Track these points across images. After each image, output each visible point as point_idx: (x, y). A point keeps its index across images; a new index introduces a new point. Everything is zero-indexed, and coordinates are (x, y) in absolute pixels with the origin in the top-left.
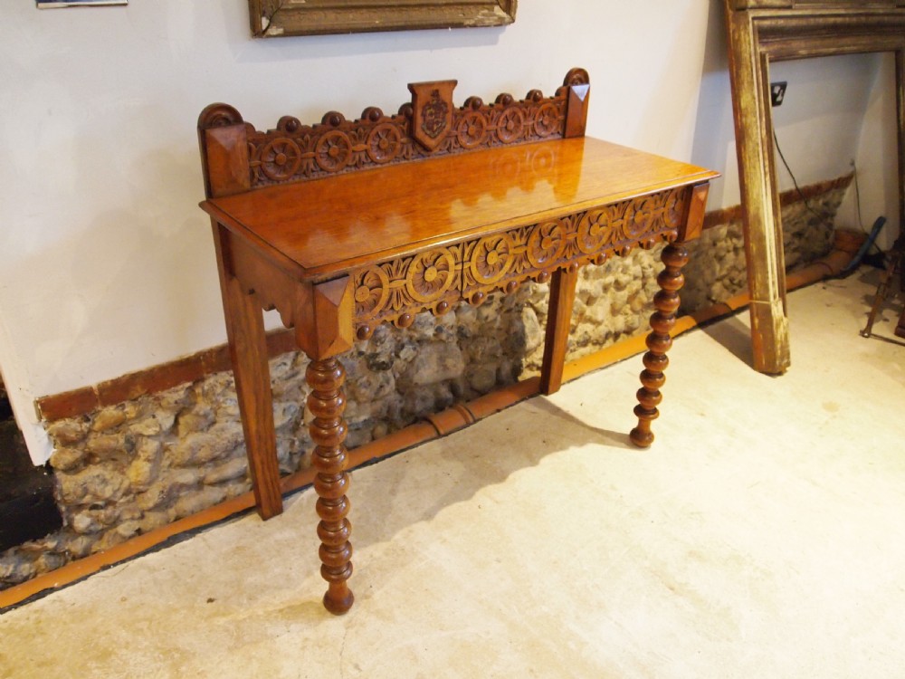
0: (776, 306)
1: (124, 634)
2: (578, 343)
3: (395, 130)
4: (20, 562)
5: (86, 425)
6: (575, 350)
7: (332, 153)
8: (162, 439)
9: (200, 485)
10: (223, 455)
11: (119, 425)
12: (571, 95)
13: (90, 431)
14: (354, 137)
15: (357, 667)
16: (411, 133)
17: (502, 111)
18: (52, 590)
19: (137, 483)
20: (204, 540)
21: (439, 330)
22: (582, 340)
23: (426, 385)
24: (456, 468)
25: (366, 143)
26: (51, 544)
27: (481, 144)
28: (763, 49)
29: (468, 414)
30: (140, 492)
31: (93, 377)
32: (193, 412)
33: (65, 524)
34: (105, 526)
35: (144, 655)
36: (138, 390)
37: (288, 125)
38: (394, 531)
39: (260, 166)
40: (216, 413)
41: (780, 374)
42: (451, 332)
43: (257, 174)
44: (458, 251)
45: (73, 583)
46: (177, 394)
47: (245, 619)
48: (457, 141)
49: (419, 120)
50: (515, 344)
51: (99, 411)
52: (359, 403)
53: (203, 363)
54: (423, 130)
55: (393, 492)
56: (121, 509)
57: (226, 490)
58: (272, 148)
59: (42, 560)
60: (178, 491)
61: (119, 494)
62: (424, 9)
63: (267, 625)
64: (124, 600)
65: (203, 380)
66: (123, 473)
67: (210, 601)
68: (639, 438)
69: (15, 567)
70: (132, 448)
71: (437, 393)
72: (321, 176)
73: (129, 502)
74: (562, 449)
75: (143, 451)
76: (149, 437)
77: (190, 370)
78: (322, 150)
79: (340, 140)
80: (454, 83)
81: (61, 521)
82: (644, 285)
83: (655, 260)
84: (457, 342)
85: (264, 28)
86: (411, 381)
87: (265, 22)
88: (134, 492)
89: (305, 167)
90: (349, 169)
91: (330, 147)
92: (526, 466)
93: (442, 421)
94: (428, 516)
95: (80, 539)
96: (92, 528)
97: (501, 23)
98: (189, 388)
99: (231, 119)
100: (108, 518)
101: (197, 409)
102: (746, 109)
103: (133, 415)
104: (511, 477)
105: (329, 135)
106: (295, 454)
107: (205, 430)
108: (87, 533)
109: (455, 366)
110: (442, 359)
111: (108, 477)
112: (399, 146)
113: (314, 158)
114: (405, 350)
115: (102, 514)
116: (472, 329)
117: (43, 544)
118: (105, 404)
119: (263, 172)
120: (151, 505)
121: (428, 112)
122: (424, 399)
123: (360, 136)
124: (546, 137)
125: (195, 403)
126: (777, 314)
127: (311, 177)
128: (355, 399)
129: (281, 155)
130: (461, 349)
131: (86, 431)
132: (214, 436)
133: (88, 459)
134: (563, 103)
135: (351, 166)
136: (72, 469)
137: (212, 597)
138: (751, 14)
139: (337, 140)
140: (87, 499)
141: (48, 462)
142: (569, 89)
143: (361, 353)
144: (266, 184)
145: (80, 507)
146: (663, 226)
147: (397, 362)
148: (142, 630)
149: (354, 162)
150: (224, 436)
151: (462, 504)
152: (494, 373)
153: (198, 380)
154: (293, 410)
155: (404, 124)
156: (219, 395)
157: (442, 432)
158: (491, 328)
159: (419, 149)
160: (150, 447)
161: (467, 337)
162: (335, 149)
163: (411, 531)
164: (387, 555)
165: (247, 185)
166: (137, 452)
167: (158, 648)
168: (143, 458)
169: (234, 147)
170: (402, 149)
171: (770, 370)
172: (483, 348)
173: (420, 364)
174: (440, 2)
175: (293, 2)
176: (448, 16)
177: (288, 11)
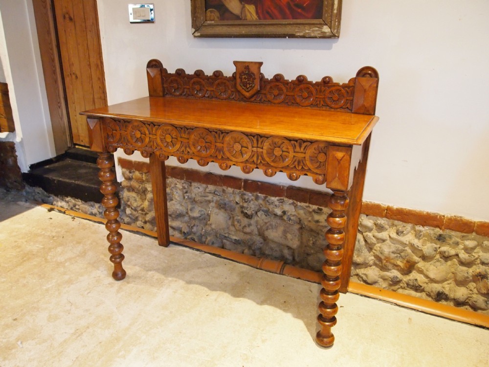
2: (408, 284)
5: (131, 175)
6: (405, 289)
7: (197, 88)
11: (141, 181)
12: (357, 84)
14: (207, 83)
15: (89, 293)
16: (235, 86)
17: (299, 86)
19: (145, 209)
21: (284, 213)
23: (274, 242)
24: (233, 280)
25: (213, 87)
27: (282, 102)
29: (280, 268)
30: (147, 213)
33: (123, 208)
34: (134, 219)
35: (81, 249)
36: (145, 170)
37: (180, 72)
39: (167, 87)
42: (292, 218)
43: (166, 91)
48: (266, 97)
49: (238, 80)
51: (134, 172)
52: (236, 230)
55: (200, 268)
56: (139, 214)
58: (172, 81)
61: (139, 209)
62: (275, 26)
66: (142, 202)
70: (144, 193)
71: (281, 251)
72: (193, 98)
73: (142, 214)
75: (148, 197)
78: (193, 86)
79: (201, 83)
80: (262, 64)
84: (301, 228)
85: (193, 33)
86: (264, 234)
87: (193, 30)
88: (145, 212)
89: (185, 92)
91: (196, 85)
94: (190, 282)
95: (128, 218)
96: (131, 216)
100: (135, 215)
103: (145, 179)
104: (241, 299)
105: (196, 80)
111: (137, 199)
112: (230, 92)
113: (189, 89)
114: (261, 213)
115: (134, 213)
116: (308, 224)
118: (136, 170)
119: (168, 90)
120: (148, 220)
121: (243, 77)
122: (272, 249)
123: (210, 83)
127: (188, 98)
128: (234, 227)
130: (301, 234)
131: (131, 177)
133: (133, 189)
134: (351, 89)
135: (206, 97)
136: (128, 189)
139: (199, 83)
140: (129, 203)
141: (121, 182)
143: (237, 203)
144: (170, 96)
145: (128, 206)
146: (306, 168)
147: (256, 218)
149: (208, 95)
154: (202, 213)
155: (233, 81)
159: (242, 97)
161: (304, 227)
162: (199, 87)
164: (157, 279)
165: (161, 94)
167: (85, 250)
168: (147, 199)
170: (233, 95)
172: (314, 240)
173: (270, 227)
174: (284, 23)
175: (209, 22)
176: (288, 30)
177: (206, 25)
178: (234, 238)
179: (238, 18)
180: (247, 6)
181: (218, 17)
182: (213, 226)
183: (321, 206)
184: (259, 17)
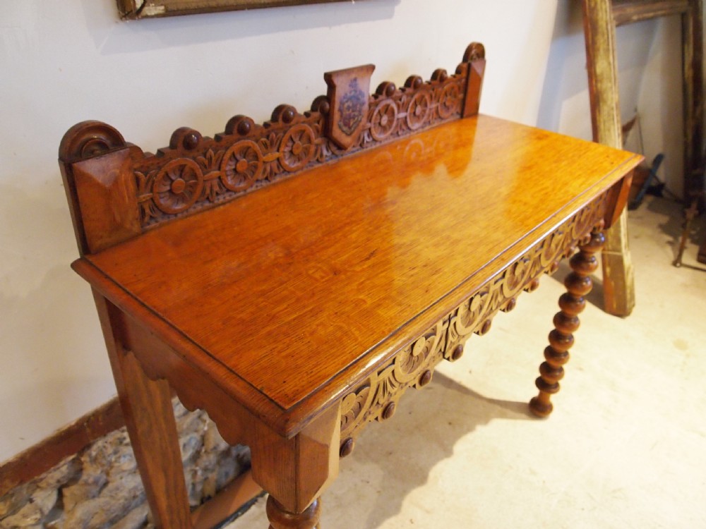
3: (311, 131)
7: (239, 168)
8: (44, 520)
12: (472, 71)
14: (265, 145)
16: (326, 132)
17: (412, 96)
25: (278, 150)
27: (392, 134)
32: (81, 482)
39: (152, 199)
40: (108, 475)
41: (627, 314)
43: (147, 211)
46: (59, 472)
48: (370, 135)
49: (337, 117)
53: (88, 430)
54: (340, 127)
58: (166, 173)
65: (89, 446)
68: (538, 408)
72: (228, 198)
77: (72, 441)
78: (229, 167)
79: (250, 151)
80: (373, 68)
85: (138, 6)
89: (208, 191)
90: (259, 184)
98: (73, 460)
99: (108, 142)
101: (84, 477)
102: (602, 75)
104: (431, 475)
105: (236, 147)
107: (96, 495)
112: (313, 149)
113: (219, 178)
119: (156, 207)
121: (346, 105)
123: (272, 144)
124: (447, 118)
125: (82, 472)
127: (216, 202)
129: (179, 181)
132: (107, 499)
134: (463, 80)
135: (261, 181)
139: (245, 152)
142: (469, 66)
144: (161, 221)
149: (265, 176)
150: (121, 495)
153: (84, 449)
154: (193, 442)
155: (318, 123)
156: (110, 455)
159: (334, 148)
165: (136, 228)
169: (116, 181)
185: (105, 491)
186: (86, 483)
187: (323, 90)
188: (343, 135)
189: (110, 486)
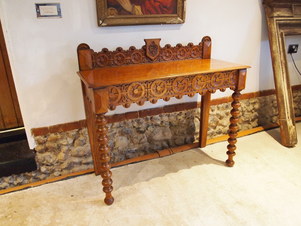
0: (289, 121)
1: (45, 202)
2: (216, 133)
3: (140, 53)
4: (25, 179)
5: (45, 139)
6: (216, 135)
7: (119, 59)
8: (69, 146)
9: (81, 163)
10: (88, 155)
11: (56, 140)
12: (204, 45)
13: (47, 141)
14: (127, 55)
15: (108, 221)
16: (145, 55)
17: (178, 49)
18: (30, 187)
19: (61, 160)
20: (77, 179)
21: (162, 122)
22: (218, 131)
23: (157, 141)
24: (162, 167)
25: (130, 57)
26: (34, 175)
27: (171, 59)
28: (282, 31)
29: (171, 151)
30: (62, 163)
31: (48, 124)
32: (79, 139)
33: (38, 169)
34: (50, 172)
35: (48, 208)
36: (61, 130)
37: (105, 51)
38: (135, 183)
39: (96, 62)
40: (86, 141)
41: (292, 147)
42: (167, 123)
43: (95, 65)
44: (146, 85)
45: (36, 186)
46: (73, 132)
47: (80, 202)
48: (162, 58)
49: (148, 51)
50: (191, 130)
51: (50, 135)
52: (134, 144)
53: (81, 124)
54: (149, 54)
55: (138, 172)
56: (55, 167)
57: (89, 166)
58: (99, 57)
59: (31, 180)
60: (74, 165)
61: (55, 162)
62: (153, 18)
63: (86, 205)
64: (48, 192)
65: (82, 129)
66: (57, 156)
67: (72, 196)
68: (229, 163)
69: (23, 180)
70: (59, 148)
71: (162, 144)
72: (116, 66)
73: (58, 165)
74: (201, 164)
75: (63, 150)
76: (65, 145)
77: (77, 125)
78: (116, 58)
80: (160, 39)
81: (36, 167)
82: (243, 115)
83: (247, 105)
84: (170, 127)
85: (101, 24)
86: (152, 139)
87: (101, 22)
88: (60, 163)
89: (110, 63)
90: (125, 65)
91: (118, 58)
92: (186, 169)
93: (161, 153)
94: (147, 180)
95: (43, 175)
96: (46, 172)
97: (180, 23)
98: (77, 131)
99: (87, 48)
100: (51, 169)
101: (80, 138)
102: (275, 51)
103: (60, 138)
104: (179, 171)
105: (118, 54)
106: (112, 158)
107: (82, 145)
108: (45, 173)
109: (168, 135)
110: (163, 133)
111: (52, 156)
112: (142, 58)
114: (150, 127)
115: (50, 168)
116: (174, 123)
117: (31, 174)
118: (51, 133)
119: (97, 64)
120: (64, 167)
122: (157, 145)
124: (196, 58)
125: (79, 137)
126: (289, 124)
127: (112, 67)
128: (133, 143)
129: (103, 60)
130: (171, 130)
131: (45, 140)
132: (85, 148)
133: (46, 150)
134: (201, 47)
136: (41, 152)
137: (73, 195)
138: (275, 19)
139: (121, 55)
140: (45, 162)
141: (34, 149)
142: (203, 43)
143: (134, 127)
144: (98, 68)
145: (43, 165)
146: (229, 84)
147: (147, 131)
148: (50, 201)
149: (127, 63)
151: (160, 178)
152: (184, 140)
153: (80, 129)
154: (111, 143)
155: (143, 52)
156: (86, 135)
157: (161, 156)
158: (181, 124)
159: (149, 60)
160: (65, 148)
161: (173, 126)
162: (120, 58)
163: (140, 184)
164: (130, 190)
165: (91, 67)
166: (61, 149)
167: (52, 207)
168: (62, 152)
169: (87, 56)
170: (143, 60)
171: (288, 145)
172: (179, 130)
173: (156, 133)
174: (158, 16)
175: (110, 16)
176: (161, 20)
177: (109, 19)
178: (135, 149)
179: (130, 13)
180: (136, 7)
181: (116, 13)
182: (120, 148)
183: (181, 111)
184: (143, 13)
185: (85, 146)
186: (79, 140)
187: (144, 44)
188: (151, 56)
189: (86, 145)
